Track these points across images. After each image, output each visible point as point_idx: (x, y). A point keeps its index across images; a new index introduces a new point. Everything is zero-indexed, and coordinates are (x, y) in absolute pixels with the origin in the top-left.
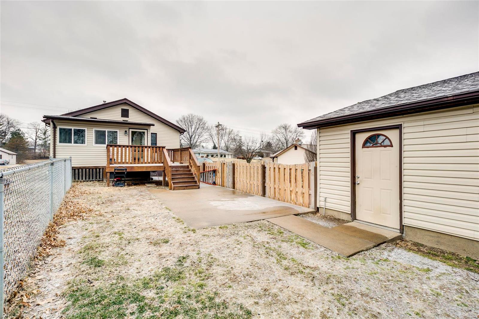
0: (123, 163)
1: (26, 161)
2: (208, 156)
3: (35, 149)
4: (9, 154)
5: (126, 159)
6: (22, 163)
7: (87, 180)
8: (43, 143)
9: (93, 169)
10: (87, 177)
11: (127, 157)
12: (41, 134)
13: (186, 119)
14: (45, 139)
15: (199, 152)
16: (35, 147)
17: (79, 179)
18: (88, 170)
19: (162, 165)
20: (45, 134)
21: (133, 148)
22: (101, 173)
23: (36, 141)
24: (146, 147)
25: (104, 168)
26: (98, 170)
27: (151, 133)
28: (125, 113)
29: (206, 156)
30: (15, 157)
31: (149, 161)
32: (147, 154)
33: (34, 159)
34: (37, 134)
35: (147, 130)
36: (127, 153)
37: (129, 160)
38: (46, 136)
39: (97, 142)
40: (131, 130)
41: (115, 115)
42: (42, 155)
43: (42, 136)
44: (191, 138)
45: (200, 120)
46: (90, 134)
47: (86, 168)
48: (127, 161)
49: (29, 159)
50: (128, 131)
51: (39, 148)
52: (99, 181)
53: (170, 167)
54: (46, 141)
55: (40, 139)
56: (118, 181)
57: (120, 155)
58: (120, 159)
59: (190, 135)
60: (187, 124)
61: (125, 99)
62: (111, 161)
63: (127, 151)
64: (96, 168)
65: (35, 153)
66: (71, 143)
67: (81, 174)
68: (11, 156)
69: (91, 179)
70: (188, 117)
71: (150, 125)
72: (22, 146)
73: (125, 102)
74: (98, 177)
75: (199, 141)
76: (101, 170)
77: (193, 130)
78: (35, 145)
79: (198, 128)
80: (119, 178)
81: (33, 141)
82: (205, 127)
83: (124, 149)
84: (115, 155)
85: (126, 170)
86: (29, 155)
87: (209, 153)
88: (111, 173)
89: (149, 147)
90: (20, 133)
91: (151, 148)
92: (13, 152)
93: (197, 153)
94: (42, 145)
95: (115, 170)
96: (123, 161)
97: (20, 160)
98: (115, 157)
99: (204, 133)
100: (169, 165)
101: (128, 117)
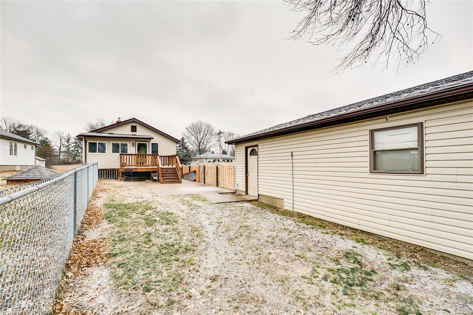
0: (130, 166)
1: (53, 166)
2: (215, 161)
3: (59, 155)
4: (39, 160)
5: (132, 163)
6: (50, 168)
7: (107, 178)
8: (66, 150)
9: (111, 171)
10: (107, 176)
11: (133, 162)
12: (65, 142)
13: (195, 125)
14: (68, 146)
15: (206, 157)
16: (60, 154)
17: (101, 177)
18: (107, 171)
19: (157, 167)
20: (68, 141)
21: (137, 156)
22: (116, 173)
23: (60, 148)
24: (148, 155)
25: (118, 170)
26: (114, 171)
27: (152, 144)
28: (134, 129)
29: (213, 161)
30: (44, 163)
31: (150, 165)
32: (149, 159)
33: (59, 165)
34: (62, 142)
35: (149, 142)
36: (133, 159)
37: (134, 164)
38: (69, 144)
39: (113, 152)
40: (137, 143)
41: (126, 131)
42: (66, 161)
43: (65, 144)
44: (199, 144)
45: (209, 126)
46: (109, 146)
47: (106, 170)
48: (133, 165)
49: (54, 165)
50: (135, 143)
51: (63, 155)
52: (115, 179)
53: (161, 168)
54: (69, 149)
55: (64, 147)
56: (127, 178)
57: (128, 160)
58: (128, 163)
59: (199, 141)
60: (195, 130)
61: (134, 118)
62: (122, 165)
63: (133, 157)
64: (113, 170)
65: (60, 159)
66: (96, 152)
67: (103, 174)
68: (41, 161)
69: (110, 178)
70: (197, 124)
71: (150, 139)
72: (49, 154)
73: (134, 120)
74: (114, 176)
75: (207, 146)
76: (116, 171)
77: (201, 136)
78: (60, 151)
79: (206, 134)
80: (128, 176)
81: (58, 148)
82: (213, 134)
83: (131, 156)
84: (125, 160)
85: (132, 170)
86: (55, 161)
87: (216, 158)
88: (123, 173)
89: (150, 155)
90: (48, 141)
91: (151, 156)
92: (42, 158)
93: (204, 158)
94: (65, 152)
95: (125, 170)
96: (130, 165)
97: (48, 165)
98: (125, 162)
99: (212, 139)
100: (160, 167)
101: (136, 132)
